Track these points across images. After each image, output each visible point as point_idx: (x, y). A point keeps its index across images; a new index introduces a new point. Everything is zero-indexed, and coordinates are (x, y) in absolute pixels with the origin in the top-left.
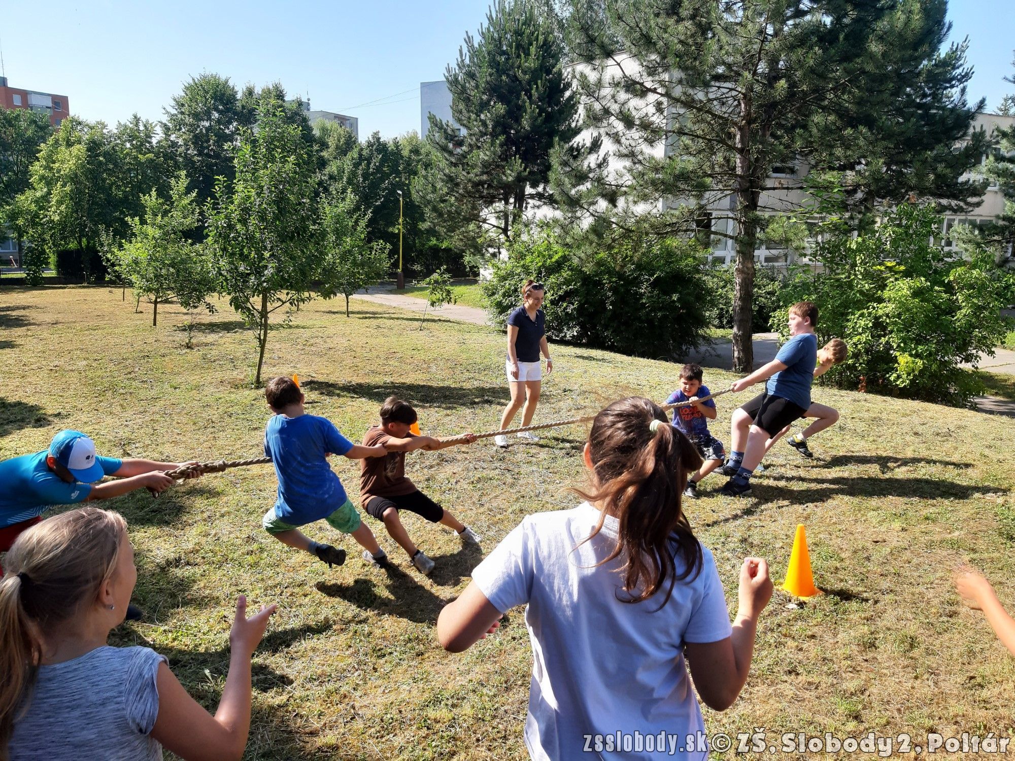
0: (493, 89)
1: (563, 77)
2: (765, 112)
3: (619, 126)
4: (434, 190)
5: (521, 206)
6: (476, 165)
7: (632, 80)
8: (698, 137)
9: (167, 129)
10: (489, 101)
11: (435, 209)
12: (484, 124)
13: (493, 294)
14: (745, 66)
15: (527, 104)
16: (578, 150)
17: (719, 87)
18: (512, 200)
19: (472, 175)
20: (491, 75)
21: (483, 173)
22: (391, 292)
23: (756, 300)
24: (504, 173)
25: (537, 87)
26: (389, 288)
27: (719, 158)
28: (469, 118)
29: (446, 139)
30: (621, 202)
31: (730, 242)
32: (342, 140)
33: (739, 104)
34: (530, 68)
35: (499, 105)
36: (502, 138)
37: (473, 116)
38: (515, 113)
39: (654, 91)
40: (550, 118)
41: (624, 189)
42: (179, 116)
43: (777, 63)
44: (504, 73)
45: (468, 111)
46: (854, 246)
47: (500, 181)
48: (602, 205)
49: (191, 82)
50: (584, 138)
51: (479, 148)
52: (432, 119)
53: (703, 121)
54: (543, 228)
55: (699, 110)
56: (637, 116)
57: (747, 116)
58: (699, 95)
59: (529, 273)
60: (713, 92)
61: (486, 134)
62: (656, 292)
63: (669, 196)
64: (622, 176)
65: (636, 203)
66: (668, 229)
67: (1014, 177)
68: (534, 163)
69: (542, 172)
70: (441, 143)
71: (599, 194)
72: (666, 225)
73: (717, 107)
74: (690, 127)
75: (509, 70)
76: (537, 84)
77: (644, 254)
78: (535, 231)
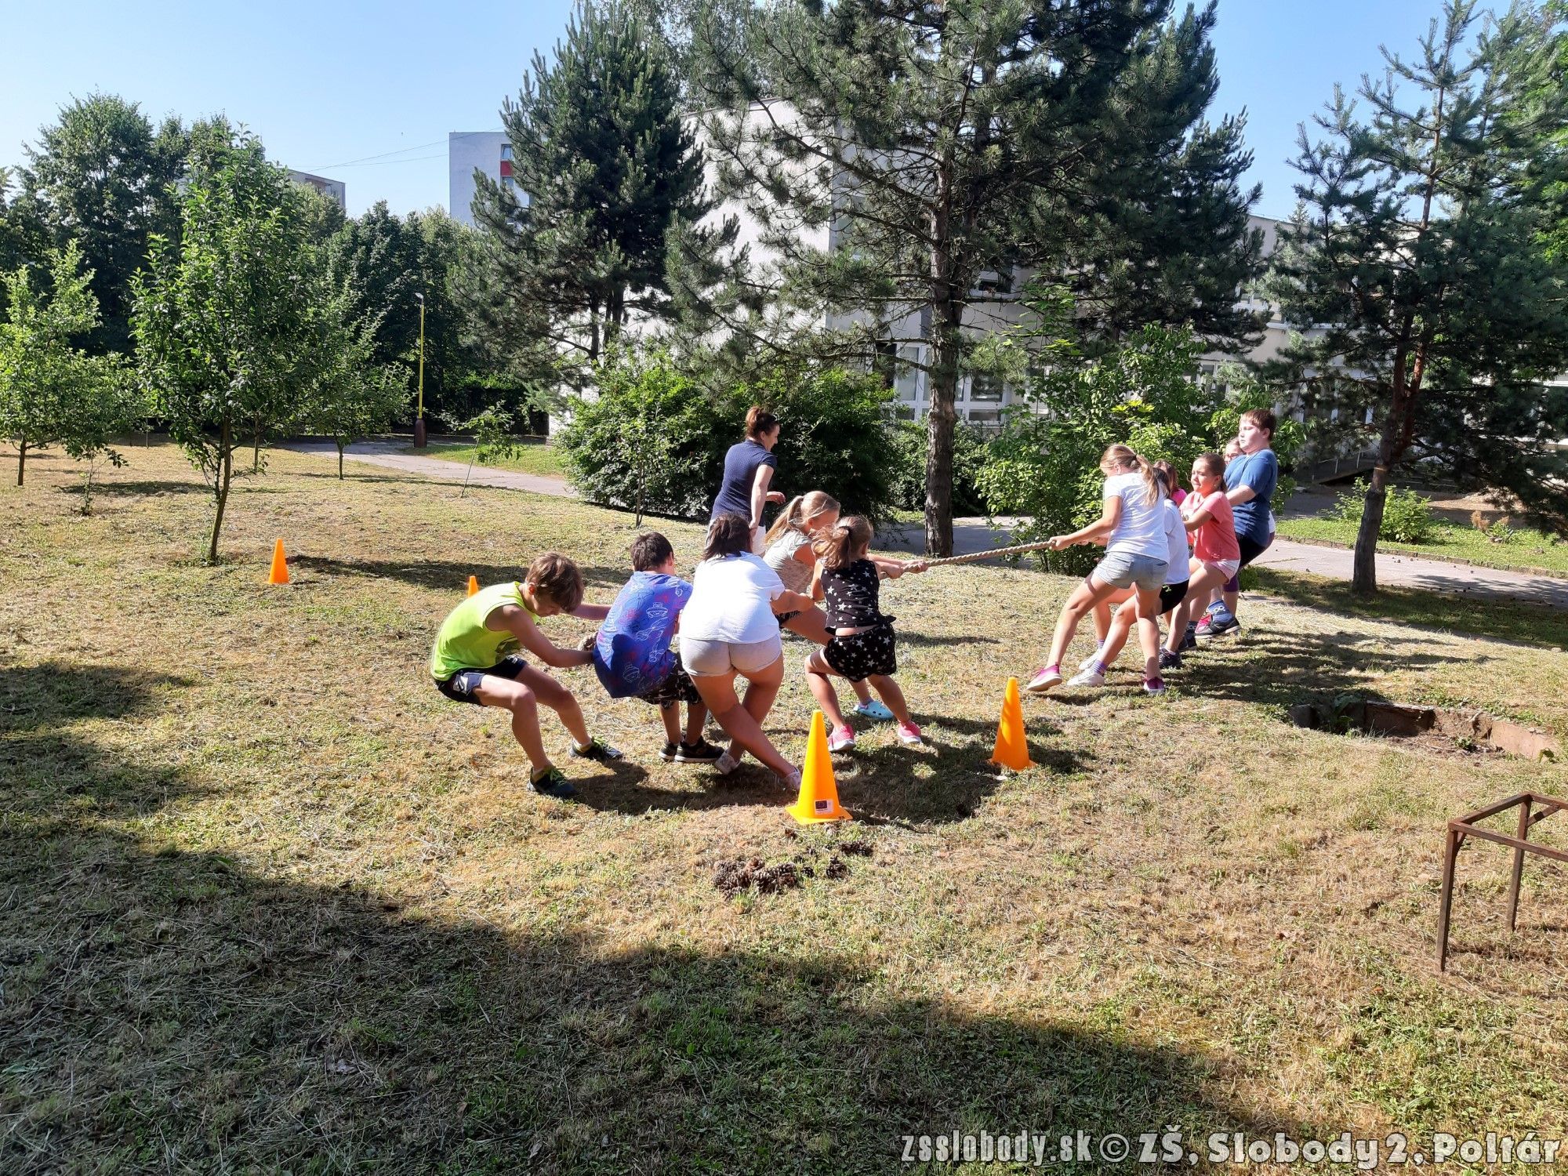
0: (575, 139)
1: (682, 128)
2: (971, 191)
3: (768, 199)
4: (484, 287)
5: (617, 318)
6: (550, 252)
7: (785, 133)
8: (878, 221)
9: (29, 180)
10: (569, 157)
11: (484, 315)
12: (562, 190)
13: (577, 445)
14: (942, 123)
15: (630, 164)
16: (703, 238)
17: (908, 152)
18: (602, 310)
19: (542, 266)
20: (573, 117)
21: (560, 264)
22: (404, 452)
23: (958, 469)
24: (593, 266)
25: (644, 139)
26: (402, 445)
27: (907, 255)
28: (539, 180)
29: (502, 209)
30: (770, 312)
31: (922, 374)
32: (322, 215)
33: (936, 177)
34: (632, 111)
35: (586, 163)
36: (590, 213)
37: (545, 178)
38: (610, 177)
39: (817, 151)
40: (662, 186)
41: (772, 292)
42: (52, 160)
43: (988, 123)
44: (592, 116)
45: (537, 170)
46: (1088, 380)
47: (586, 277)
48: (742, 313)
49: (74, 105)
50: (712, 222)
51: (553, 226)
52: (480, 179)
53: (884, 200)
54: (651, 350)
55: (881, 183)
56: (793, 186)
57: (946, 196)
58: (879, 160)
59: (634, 413)
60: (900, 158)
61: (564, 206)
62: (819, 445)
63: (838, 307)
64: (770, 274)
65: (791, 314)
66: (836, 352)
67: (1302, 297)
68: (637, 254)
69: (649, 268)
70: (493, 216)
71: (737, 296)
72: (834, 347)
73: (905, 181)
74: (867, 206)
75: (601, 112)
76: (643, 135)
77: (803, 390)
78: (640, 355)
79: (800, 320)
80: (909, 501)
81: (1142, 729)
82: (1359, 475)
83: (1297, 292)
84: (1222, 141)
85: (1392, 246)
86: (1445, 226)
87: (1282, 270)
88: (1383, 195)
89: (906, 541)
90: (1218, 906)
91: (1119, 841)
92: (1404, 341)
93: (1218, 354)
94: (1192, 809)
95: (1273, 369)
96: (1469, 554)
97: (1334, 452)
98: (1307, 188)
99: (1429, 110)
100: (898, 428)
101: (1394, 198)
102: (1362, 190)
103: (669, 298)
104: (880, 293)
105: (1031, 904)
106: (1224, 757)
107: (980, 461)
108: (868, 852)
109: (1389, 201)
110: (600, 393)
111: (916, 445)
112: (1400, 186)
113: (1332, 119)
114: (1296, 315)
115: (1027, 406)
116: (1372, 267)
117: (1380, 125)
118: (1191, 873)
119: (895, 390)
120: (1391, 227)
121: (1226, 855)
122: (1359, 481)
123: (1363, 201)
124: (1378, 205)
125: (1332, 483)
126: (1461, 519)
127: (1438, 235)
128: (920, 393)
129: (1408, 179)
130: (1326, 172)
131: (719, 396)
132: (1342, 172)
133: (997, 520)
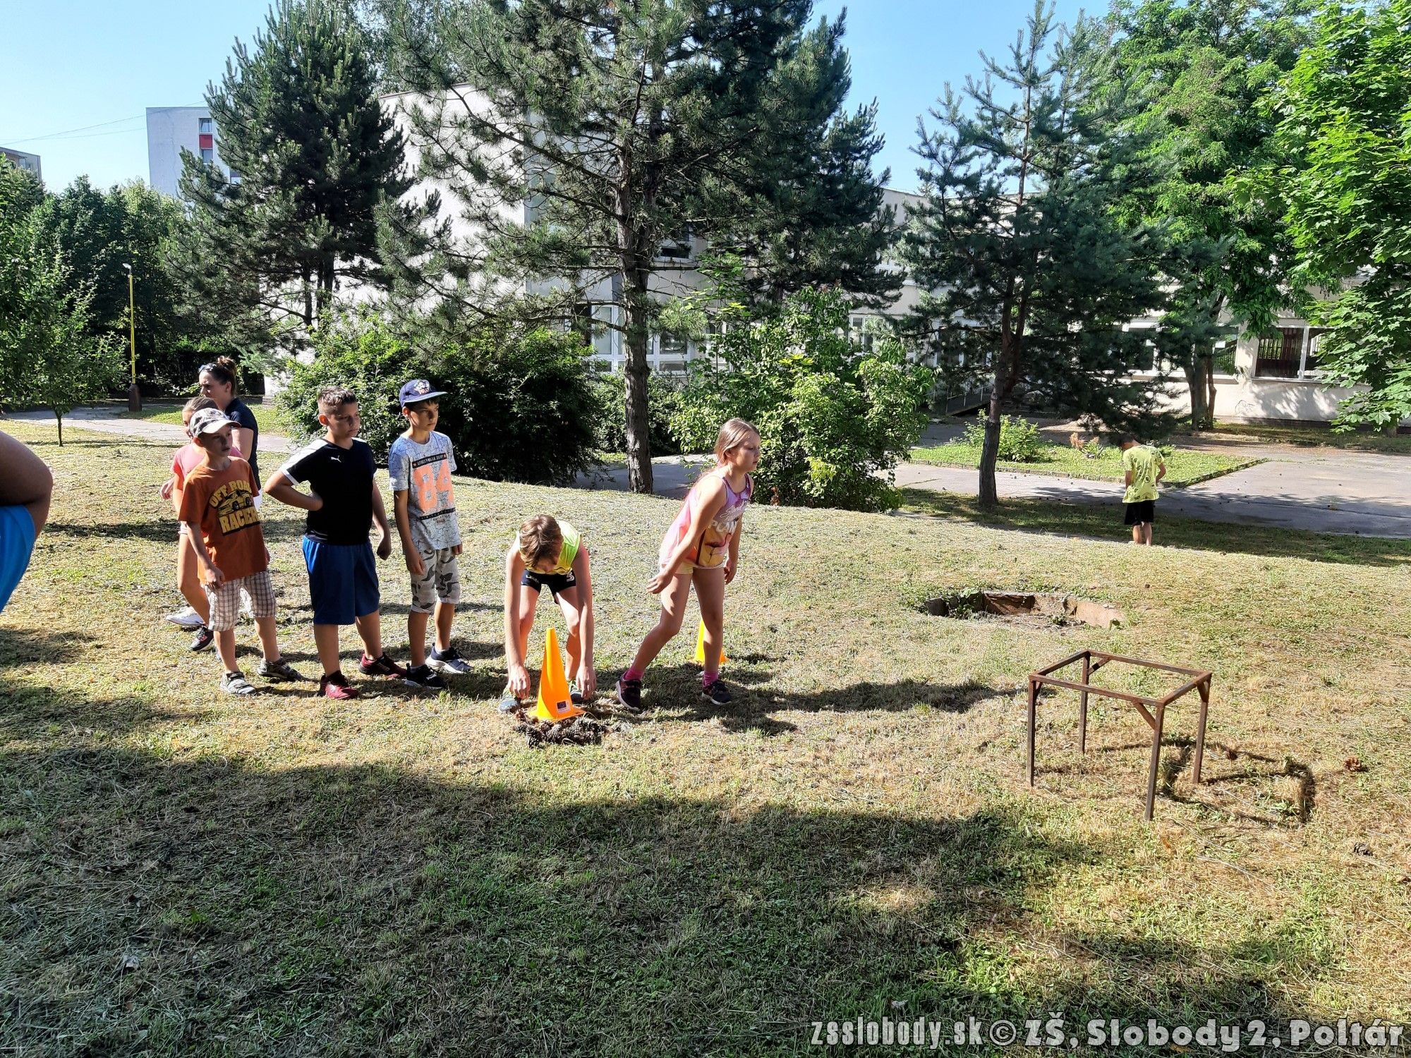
0: (280, 120)
1: (382, 111)
2: (649, 173)
3: (468, 179)
4: (196, 258)
5: (329, 286)
6: (260, 226)
7: (480, 120)
8: (569, 199)
10: (273, 137)
11: (199, 286)
12: (269, 168)
13: (297, 404)
14: (621, 114)
15: (334, 144)
16: (407, 210)
17: (591, 138)
18: (314, 277)
19: (254, 239)
20: (276, 100)
21: (271, 237)
22: (121, 416)
23: (653, 415)
24: (303, 238)
26: (119, 410)
27: (596, 228)
29: (211, 186)
30: (476, 280)
31: (615, 333)
33: (617, 160)
34: (335, 96)
35: (291, 143)
36: (297, 189)
37: (252, 157)
38: (315, 156)
39: (510, 136)
40: (365, 163)
41: (477, 262)
43: (660, 114)
44: (295, 99)
46: (758, 337)
47: (297, 249)
48: (450, 281)
50: (415, 197)
51: (261, 201)
52: (186, 156)
53: (574, 179)
54: (365, 315)
55: (568, 165)
56: (490, 166)
57: (628, 177)
58: (567, 145)
59: (352, 374)
60: (585, 144)
61: (272, 182)
62: (529, 398)
63: (537, 275)
65: (495, 281)
66: (539, 315)
67: (926, 261)
68: (344, 226)
69: (357, 239)
70: (201, 191)
71: (445, 267)
72: (536, 311)
73: (591, 163)
74: (558, 186)
75: (303, 95)
76: (345, 117)
77: (510, 349)
78: (355, 320)
79: (504, 287)
80: (612, 444)
82: (982, 407)
83: (924, 258)
84: (858, 128)
85: (996, 218)
86: (1037, 202)
87: (911, 239)
88: (986, 177)
89: (612, 480)
92: (1008, 297)
93: (865, 309)
95: (907, 323)
96: (1070, 469)
97: (960, 390)
98: (927, 170)
99: (1020, 105)
100: (599, 380)
101: (995, 179)
102: (969, 173)
103: (378, 266)
104: (576, 262)
107: (671, 407)
109: (991, 181)
110: (317, 356)
111: (615, 394)
112: (1000, 169)
113: (944, 112)
114: (924, 278)
115: (708, 360)
116: (980, 237)
117: (982, 118)
118: (851, 732)
119: (592, 348)
120: (994, 204)
122: (982, 412)
123: (971, 182)
124: (983, 185)
125: (961, 415)
126: (1063, 440)
127: (1031, 209)
128: (615, 349)
129: (1006, 163)
130: (940, 157)
131: (433, 356)
132: (953, 158)
133: (689, 458)
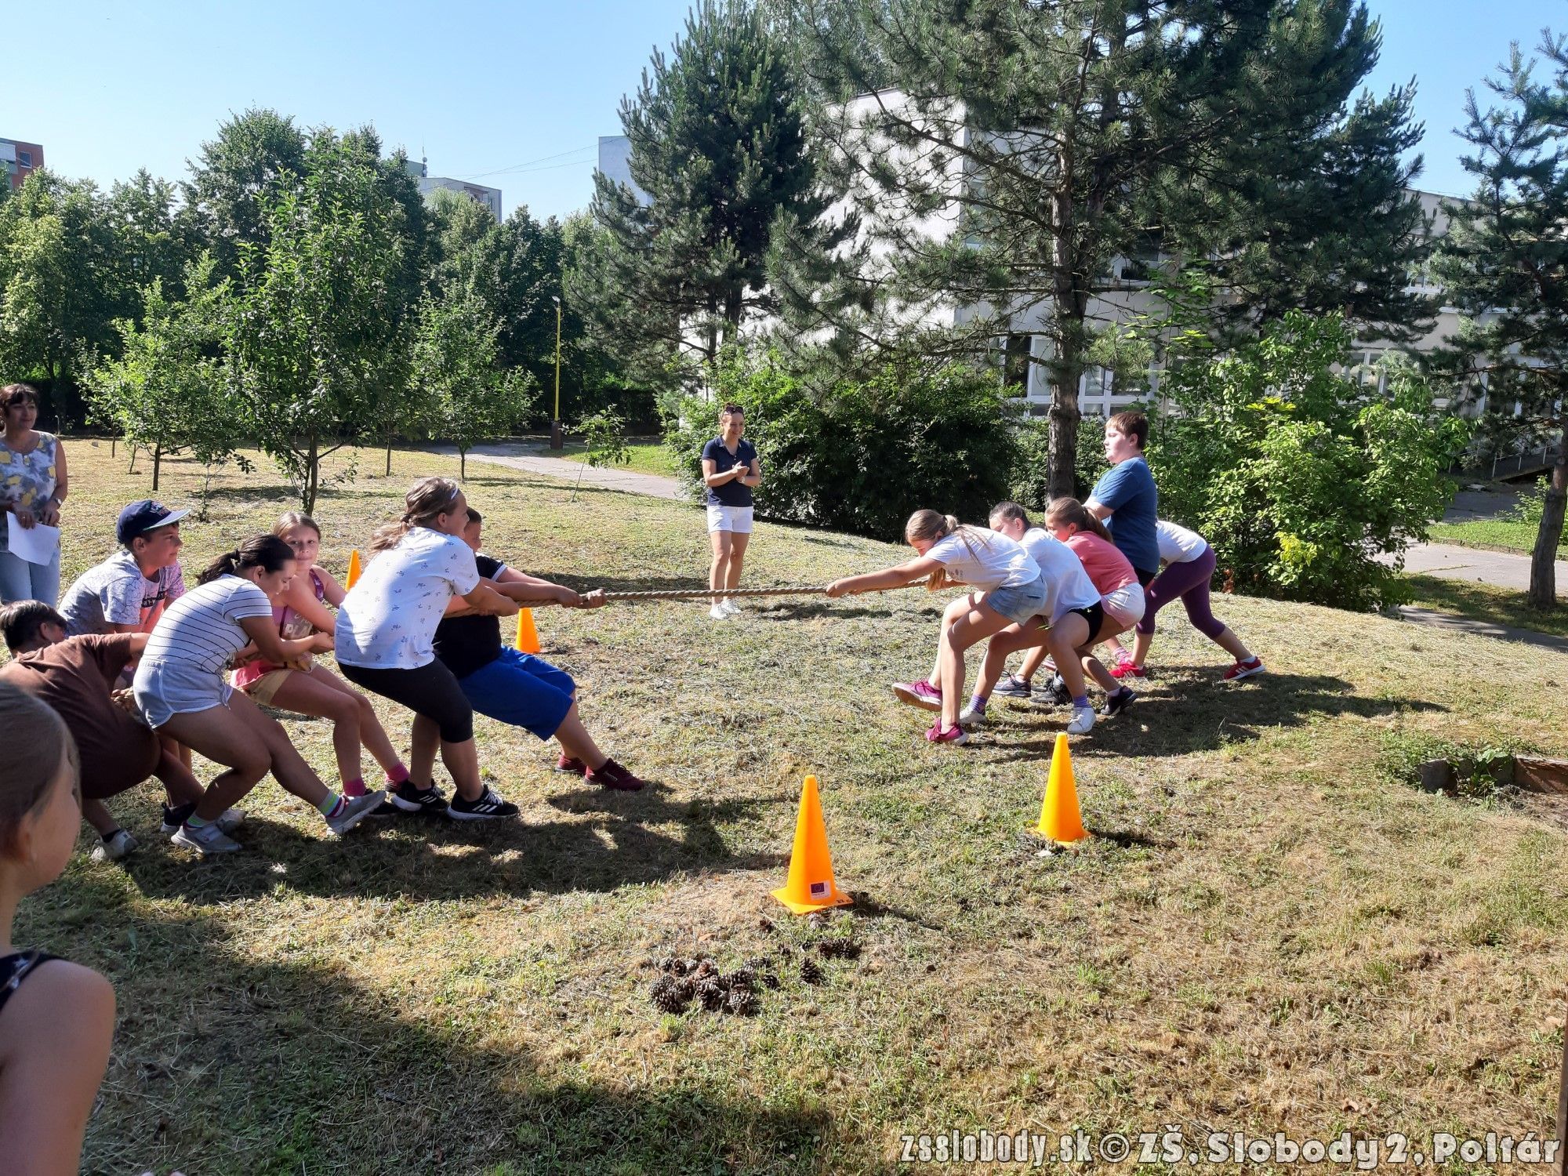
0: (693, 135)
2: (1097, 173)
3: (874, 188)
4: (600, 290)
5: (735, 317)
6: (666, 252)
7: (894, 117)
8: (994, 207)
9: (191, 194)
10: (687, 154)
11: (601, 318)
12: (679, 188)
14: (1061, 99)
15: (746, 159)
16: (823, 233)
18: (720, 309)
19: (659, 266)
20: (690, 113)
21: (676, 264)
22: (541, 454)
24: (708, 265)
25: (762, 133)
26: (540, 447)
27: (1030, 243)
29: (621, 210)
32: (473, 221)
33: (1058, 161)
34: (750, 104)
35: (702, 159)
36: (707, 210)
37: (662, 176)
38: (726, 172)
40: (780, 180)
41: (881, 286)
42: (212, 174)
43: (1114, 99)
44: (711, 112)
45: (655, 169)
46: (1220, 373)
47: (702, 276)
49: (232, 121)
51: (671, 225)
52: (599, 179)
53: (1004, 185)
55: (999, 167)
56: (902, 172)
57: (1071, 180)
58: (997, 143)
60: (1020, 141)
61: (680, 204)
62: (933, 446)
63: (955, 300)
64: (880, 267)
66: (947, 348)
67: (1472, 279)
70: (612, 216)
71: (840, 292)
72: (945, 342)
73: (1026, 165)
74: (984, 192)
75: (719, 106)
76: (761, 128)
77: (916, 388)
79: (908, 315)
81: (1229, 791)
82: (1543, 472)
83: (1466, 273)
84: (1389, 113)
87: (1450, 250)
90: (1275, 1053)
91: (1168, 948)
93: (1384, 342)
94: (1269, 903)
95: (1443, 359)
97: (1511, 449)
98: (1475, 159)
102: (1540, 160)
105: (1031, 1041)
106: (1323, 832)
108: (853, 953)
113: (1506, 82)
114: (1466, 300)
116: (1553, 245)
118: (1250, 1000)
121: (1300, 975)
122: (1541, 480)
123: (1540, 172)
124: (1558, 175)
125: (1512, 482)
130: (1496, 141)
131: (825, 397)
132: (1516, 141)
